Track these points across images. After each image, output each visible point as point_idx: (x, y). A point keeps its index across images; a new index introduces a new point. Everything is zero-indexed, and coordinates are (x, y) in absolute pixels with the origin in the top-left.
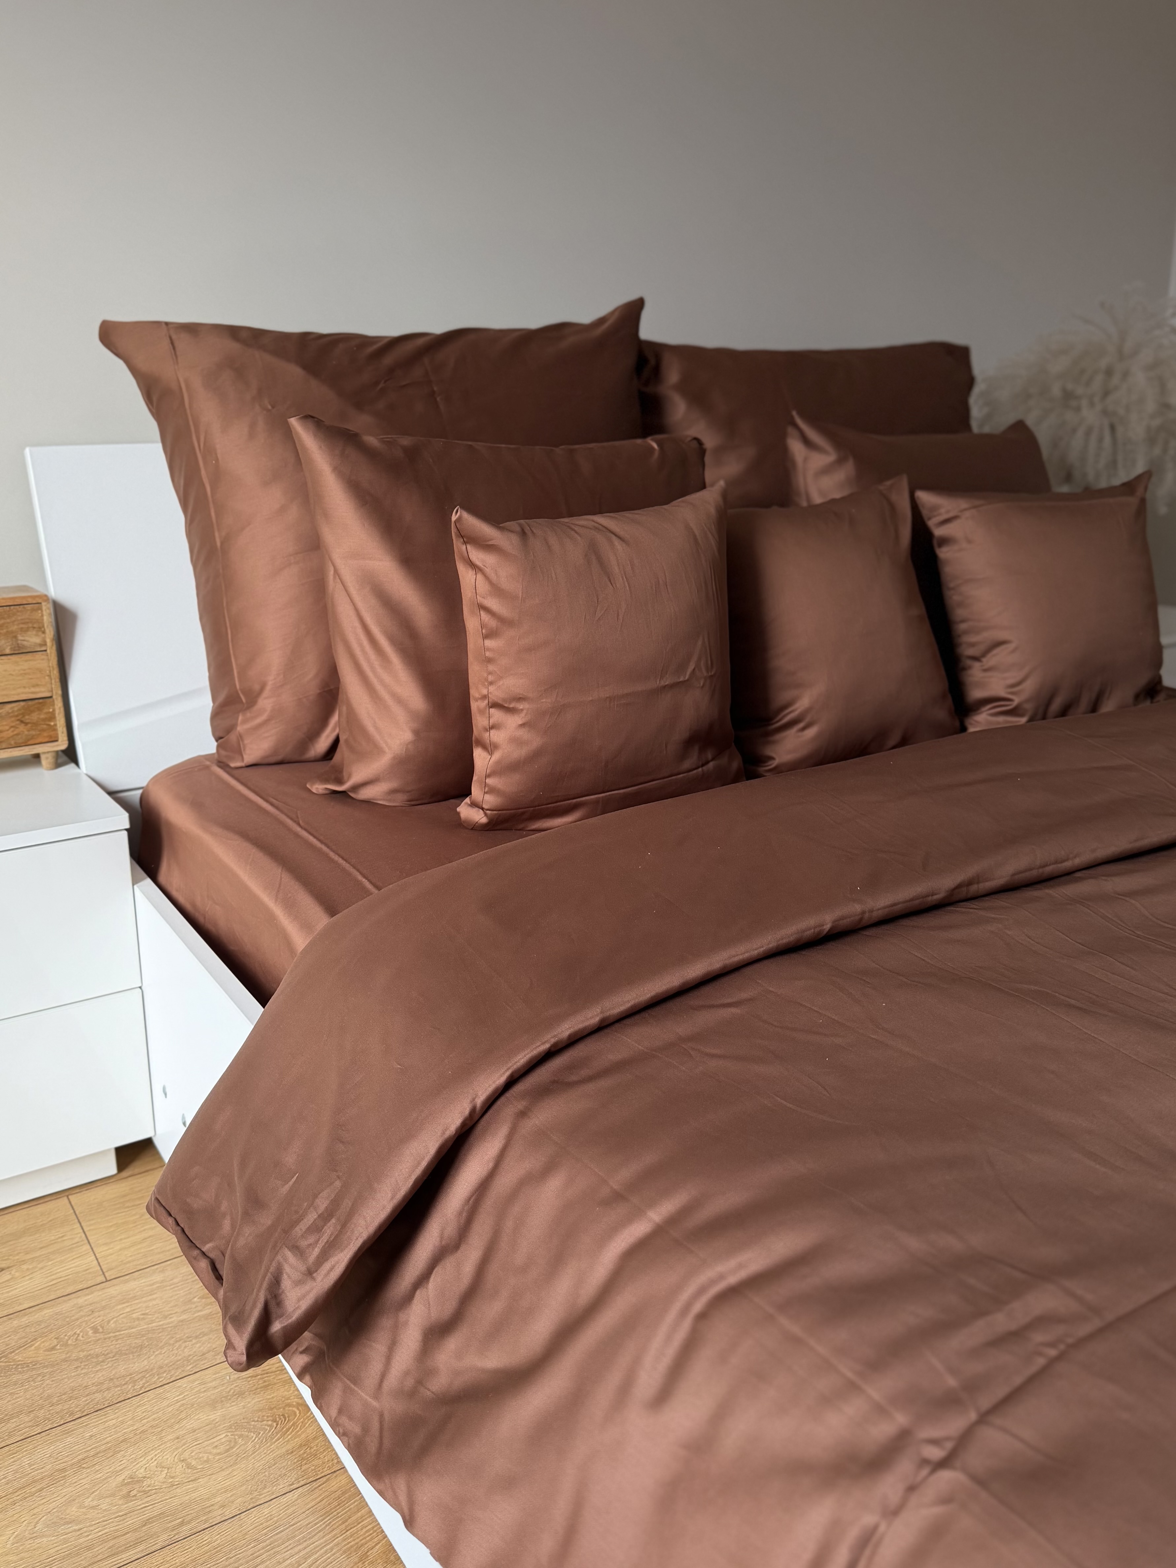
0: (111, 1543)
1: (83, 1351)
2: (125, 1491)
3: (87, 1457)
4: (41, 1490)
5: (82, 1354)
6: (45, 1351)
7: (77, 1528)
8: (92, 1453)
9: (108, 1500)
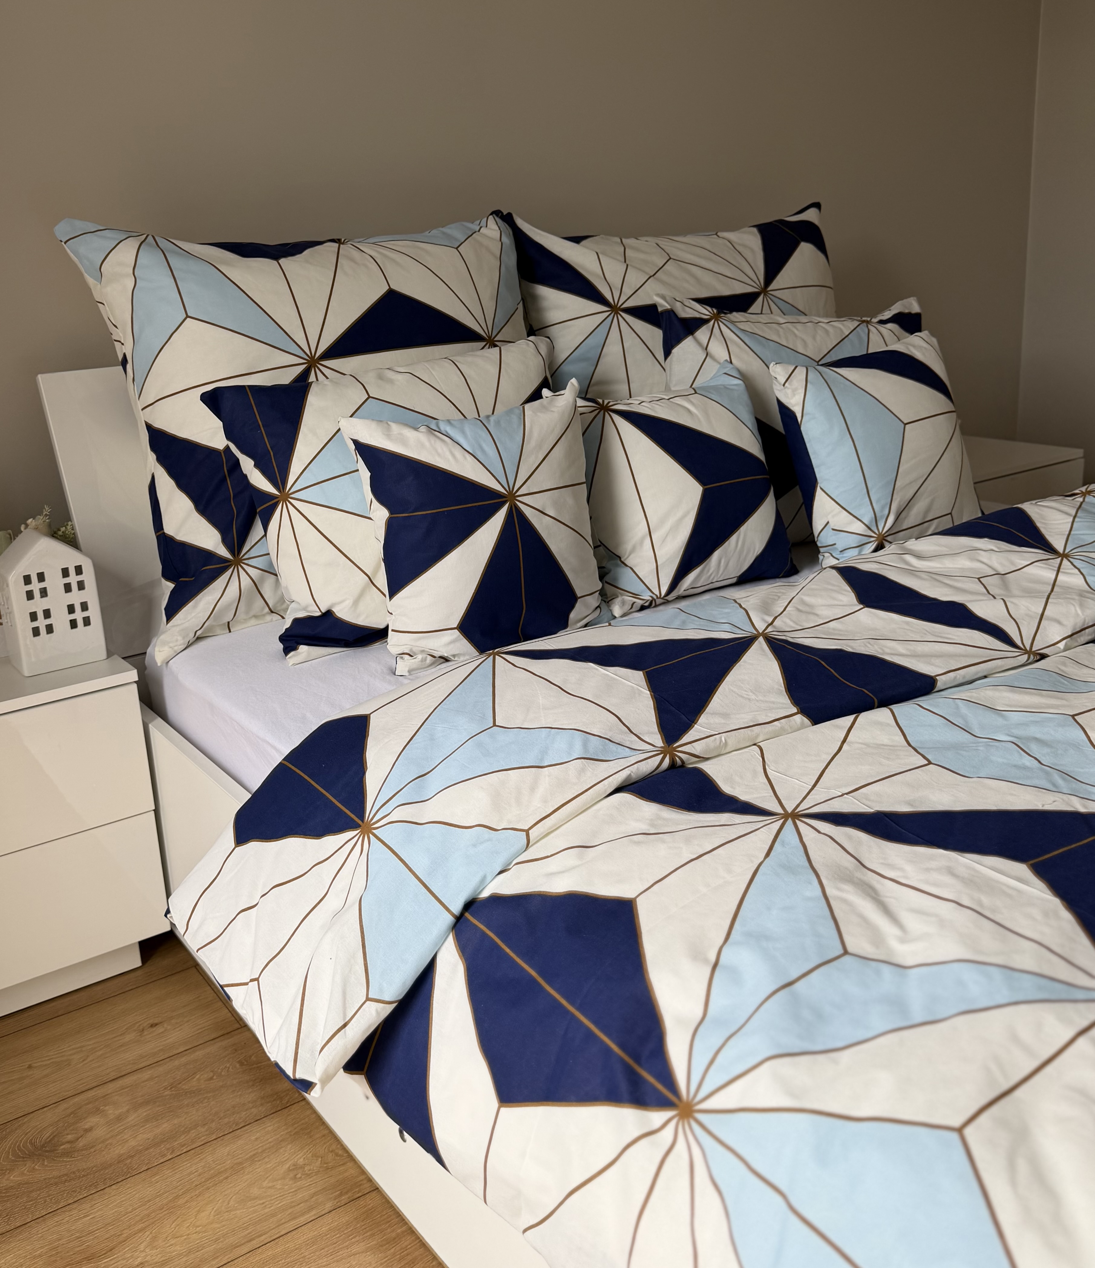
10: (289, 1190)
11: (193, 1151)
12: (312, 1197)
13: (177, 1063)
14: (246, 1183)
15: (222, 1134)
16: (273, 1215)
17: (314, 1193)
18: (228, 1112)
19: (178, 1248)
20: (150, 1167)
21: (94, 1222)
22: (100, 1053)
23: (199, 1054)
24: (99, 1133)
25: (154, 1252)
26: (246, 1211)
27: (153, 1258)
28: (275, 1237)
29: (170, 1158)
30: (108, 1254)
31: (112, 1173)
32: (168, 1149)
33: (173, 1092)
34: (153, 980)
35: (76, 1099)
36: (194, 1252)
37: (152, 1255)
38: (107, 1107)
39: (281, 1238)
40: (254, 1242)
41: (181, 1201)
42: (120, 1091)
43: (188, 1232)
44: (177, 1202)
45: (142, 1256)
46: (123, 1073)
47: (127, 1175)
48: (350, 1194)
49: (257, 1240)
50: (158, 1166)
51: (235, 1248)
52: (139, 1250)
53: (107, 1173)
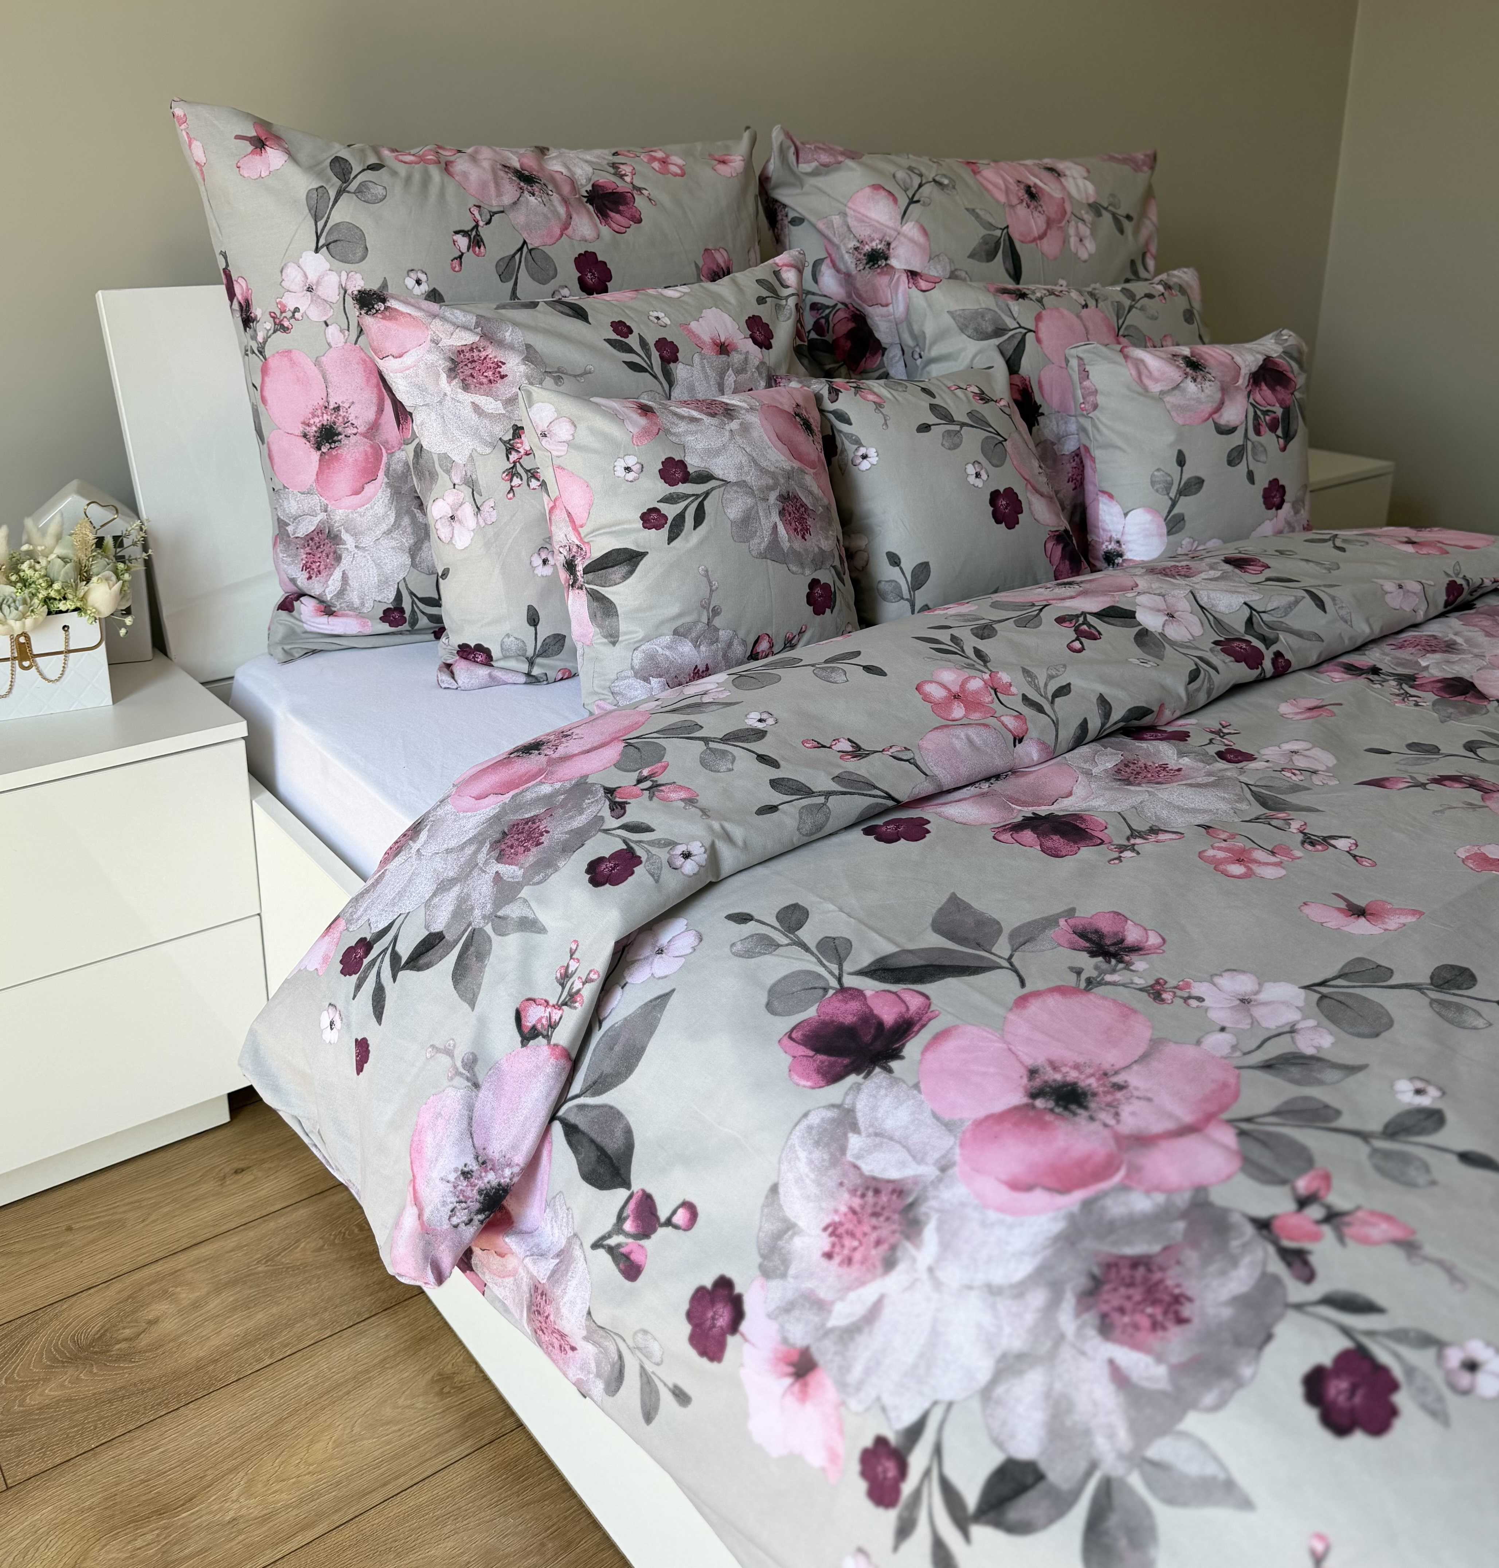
0: (437, 1441)
1: (353, 1249)
2: (437, 1389)
3: (388, 1357)
4: (348, 1393)
5: (354, 1253)
6: (314, 1251)
7: (396, 1428)
8: (392, 1353)
9: (421, 1399)
10: (434, 1410)
11: (299, 1353)
13: (272, 1225)
14: (375, 1401)
15: (339, 1328)
18: (346, 1297)
20: (242, 1376)
21: (165, 1458)
22: (167, 1209)
23: (303, 1213)
24: (169, 1326)
25: (251, 1501)
26: (376, 1441)
27: (251, 1511)
28: (417, 1480)
29: (269, 1363)
30: (188, 1505)
31: (189, 1385)
32: (266, 1350)
33: (269, 1268)
35: (136, 1276)
37: (249, 1506)
38: (179, 1289)
41: (287, 1427)
42: (195, 1264)
43: (298, 1473)
44: (282, 1428)
45: (235, 1507)
47: (210, 1388)
50: (252, 1375)
52: (231, 1499)
53: (183, 1385)
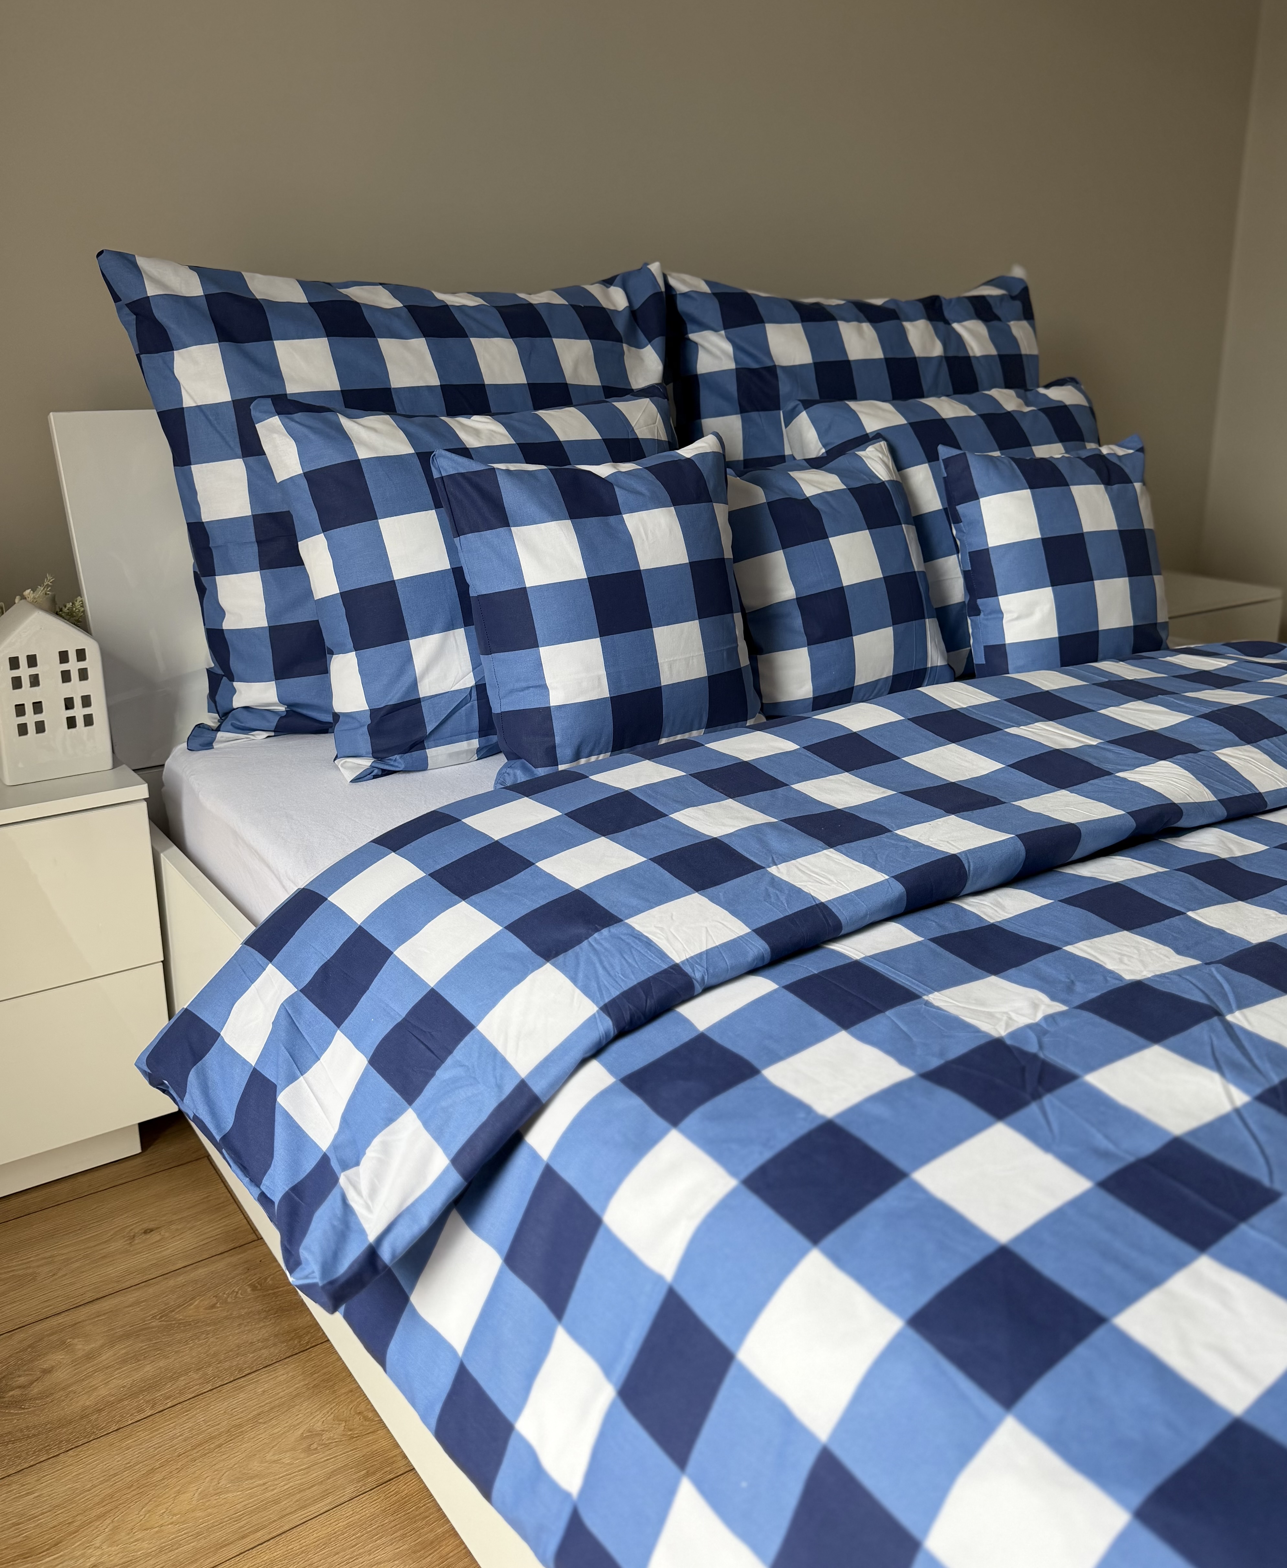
0: (298, 1496)
1: (244, 1308)
2: (305, 1445)
3: (262, 1412)
4: (220, 1446)
5: (243, 1312)
6: (206, 1309)
7: (261, 1482)
8: (267, 1409)
9: (288, 1454)
10: (300, 1466)
11: (180, 1406)
12: (329, 1478)
13: (171, 1283)
14: (244, 1455)
15: (220, 1383)
16: (276, 1502)
17: (332, 1472)
18: (230, 1353)
19: (145, 1545)
20: (122, 1426)
21: (38, 1504)
22: (77, 1264)
23: (201, 1272)
24: (61, 1375)
25: (113, 1549)
26: (240, 1495)
27: (111, 1559)
28: (275, 1534)
29: (149, 1414)
30: (53, 1549)
31: (72, 1433)
32: (148, 1401)
33: (163, 1323)
34: (154, 1171)
35: (38, 1327)
36: (167, 1551)
37: (110, 1553)
38: (76, 1340)
39: (283, 1536)
40: (248, 1539)
41: (157, 1477)
42: (95, 1318)
43: (161, 1522)
44: (152, 1477)
45: (97, 1554)
46: (101, 1295)
47: (90, 1437)
48: (378, 1475)
49: (252, 1537)
50: (131, 1426)
51: (221, 1547)
52: (93, 1546)
53: (64, 1432)
